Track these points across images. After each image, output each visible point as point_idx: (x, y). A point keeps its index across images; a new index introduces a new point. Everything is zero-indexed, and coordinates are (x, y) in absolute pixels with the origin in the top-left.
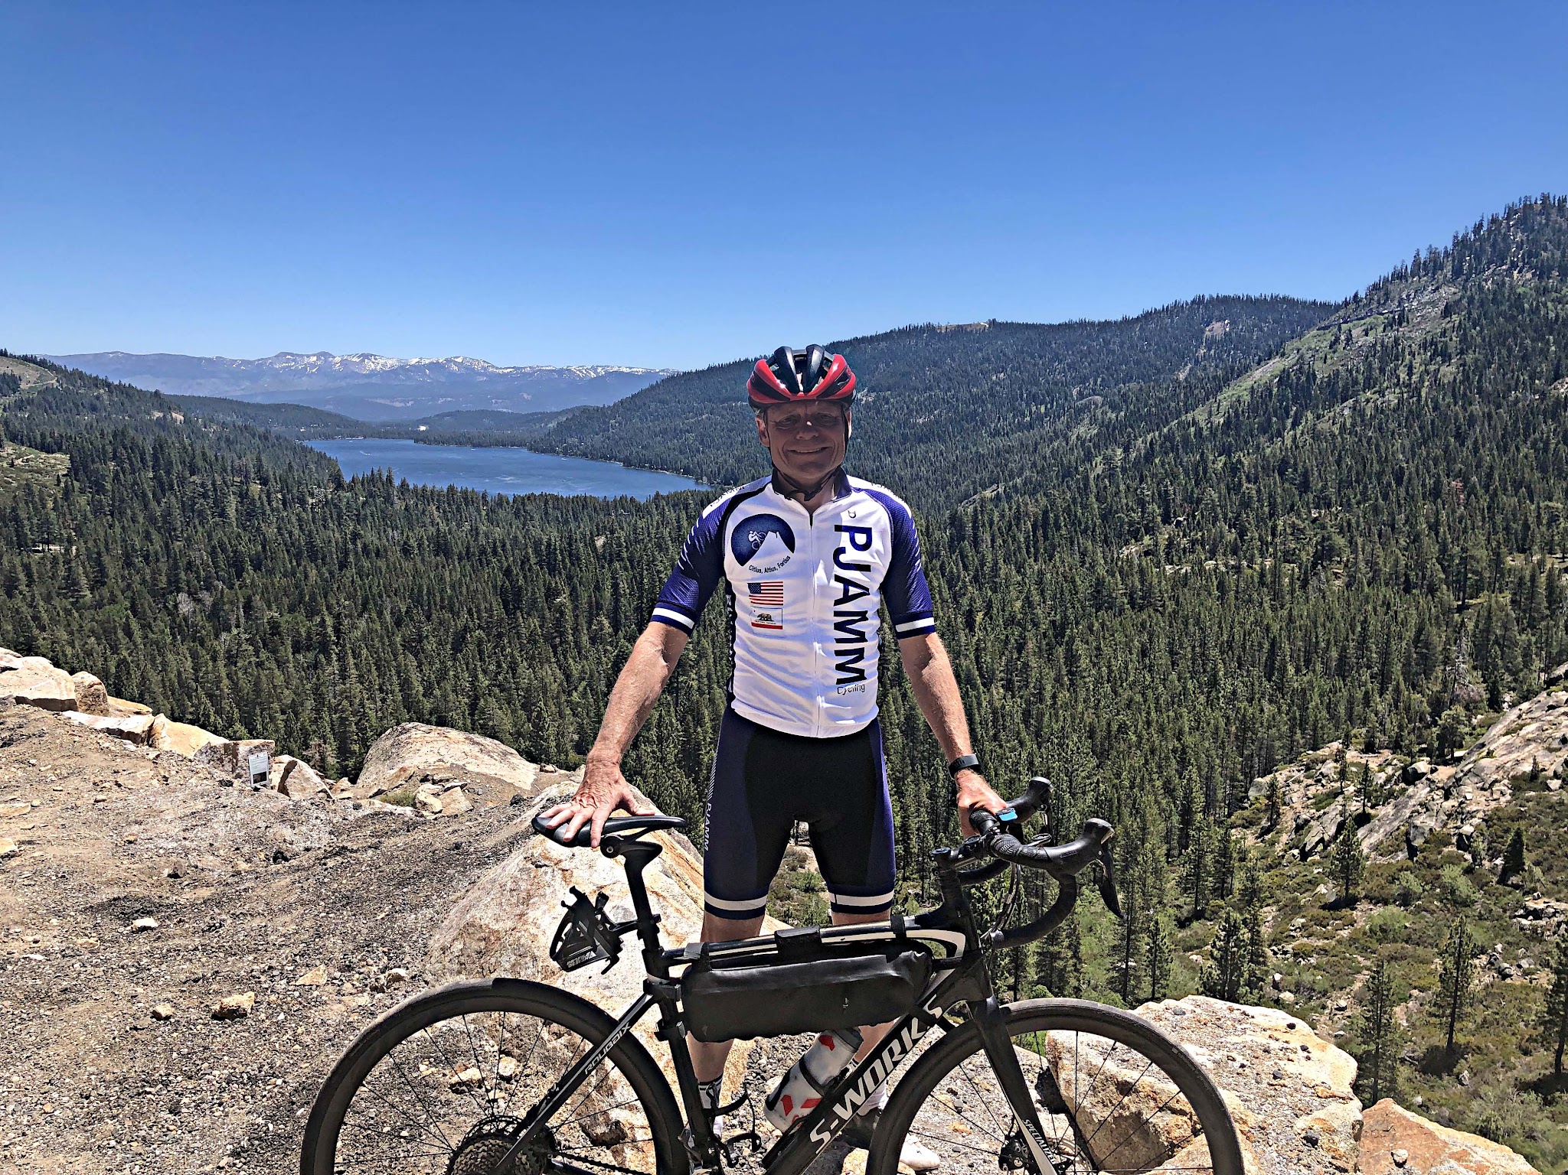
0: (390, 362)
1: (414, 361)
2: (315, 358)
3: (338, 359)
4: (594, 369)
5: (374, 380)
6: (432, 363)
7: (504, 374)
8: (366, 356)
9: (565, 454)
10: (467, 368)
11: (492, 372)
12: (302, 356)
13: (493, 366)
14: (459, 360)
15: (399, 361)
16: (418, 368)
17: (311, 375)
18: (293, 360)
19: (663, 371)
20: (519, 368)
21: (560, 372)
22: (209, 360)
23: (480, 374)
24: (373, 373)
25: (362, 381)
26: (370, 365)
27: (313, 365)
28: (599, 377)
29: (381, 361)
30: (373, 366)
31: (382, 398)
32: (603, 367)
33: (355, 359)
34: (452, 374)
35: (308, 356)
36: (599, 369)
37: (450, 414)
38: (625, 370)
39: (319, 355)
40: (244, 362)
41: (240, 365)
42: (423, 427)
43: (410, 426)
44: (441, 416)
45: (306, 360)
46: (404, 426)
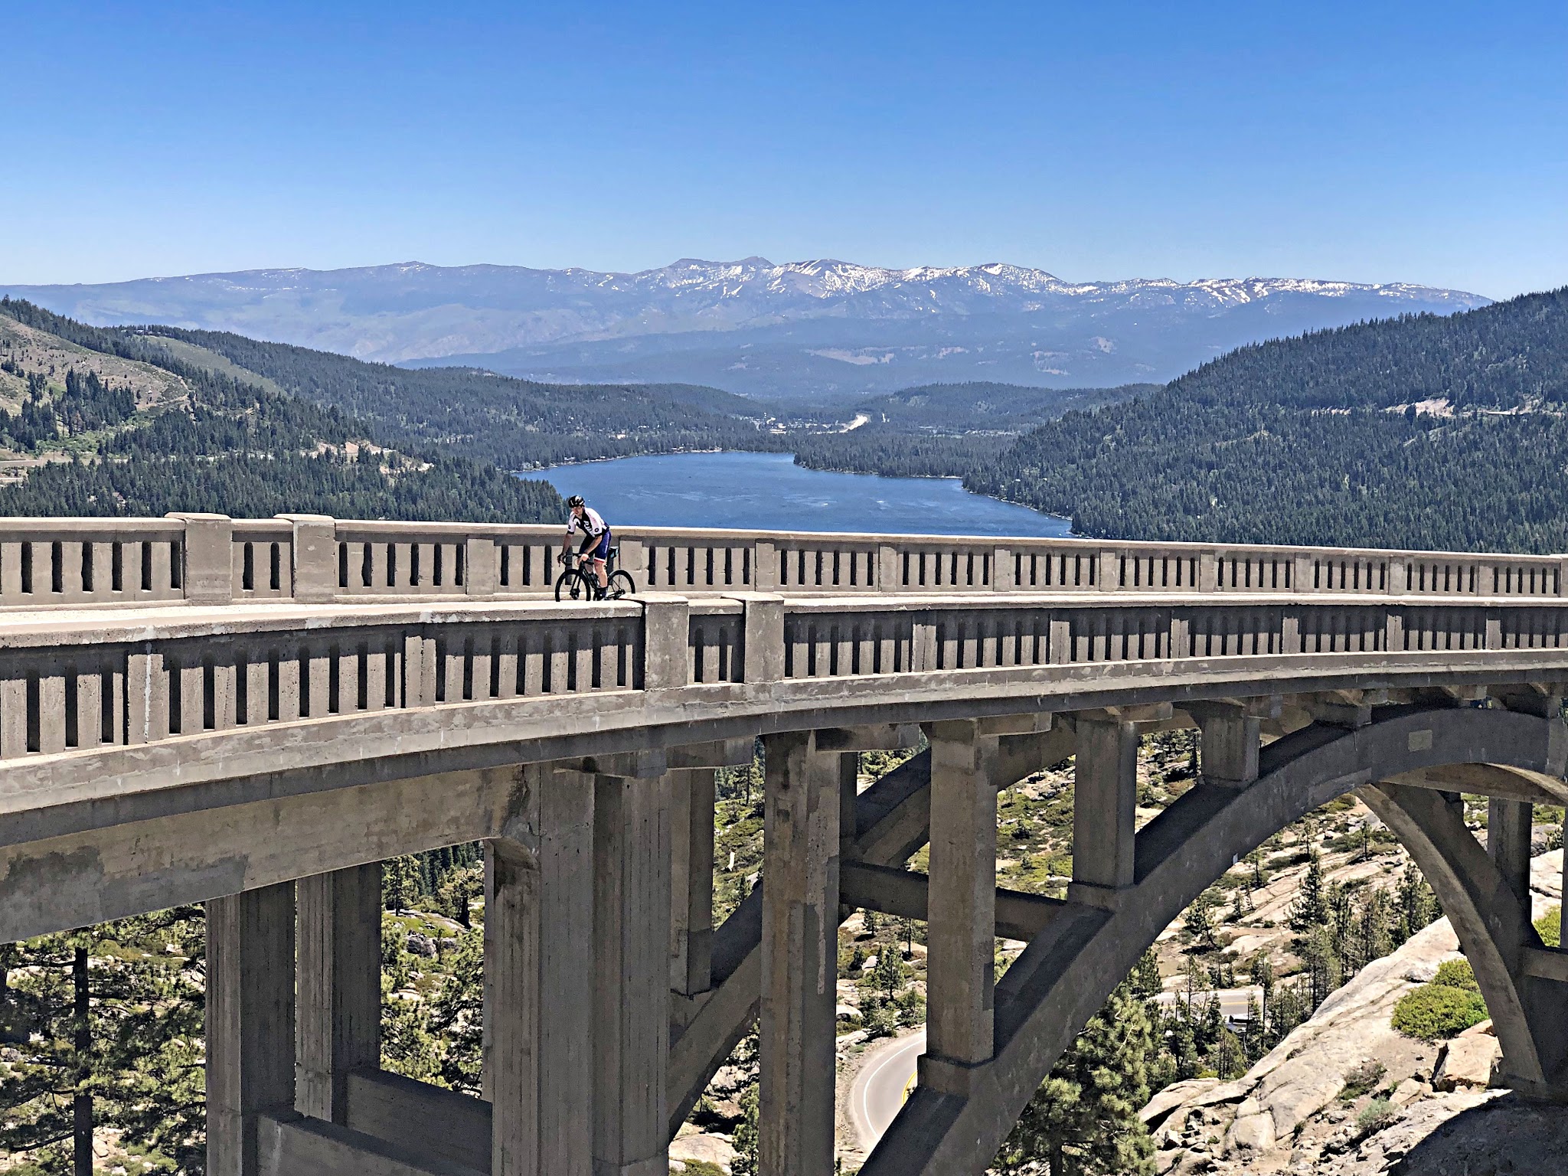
0: (869, 276)
1: (913, 273)
2: (739, 269)
3: (778, 271)
4: (1249, 285)
5: (834, 312)
6: (943, 278)
7: (1078, 297)
8: (828, 265)
9: (1010, 497)
10: (1008, 287)
11: (1055, 293)
12: (717, 265)
13: (1058, 282)
14: (995, 271)
15: (888, 273)
16: (918, 287)
17: (726, 302)
18: (703, 274)
19: (1388, 287)
20: (1105, 285)
21: (1182, 292)
22: (559, 275)
23: (1032, 297)
24: (838, 297)
25: (812, 314)
26: (834, 281)
27: (733, 283)
28: (1257, 303)
29: (855, 274)
30: (838, 283)
31: (839, 347)
32: (1267, 282)
33: (808, 271)
34: (981, 297)
35: (728, 266)
36: (1258, 287)
37: (921, 392)
38: (1309, 286)
39: (745, 264)
40: (619, 278)
41: (610, 283)
42: (861, 420)
43: (830, 419)
44: (905, 395)
45: (723, 273)
46: (819, 417)
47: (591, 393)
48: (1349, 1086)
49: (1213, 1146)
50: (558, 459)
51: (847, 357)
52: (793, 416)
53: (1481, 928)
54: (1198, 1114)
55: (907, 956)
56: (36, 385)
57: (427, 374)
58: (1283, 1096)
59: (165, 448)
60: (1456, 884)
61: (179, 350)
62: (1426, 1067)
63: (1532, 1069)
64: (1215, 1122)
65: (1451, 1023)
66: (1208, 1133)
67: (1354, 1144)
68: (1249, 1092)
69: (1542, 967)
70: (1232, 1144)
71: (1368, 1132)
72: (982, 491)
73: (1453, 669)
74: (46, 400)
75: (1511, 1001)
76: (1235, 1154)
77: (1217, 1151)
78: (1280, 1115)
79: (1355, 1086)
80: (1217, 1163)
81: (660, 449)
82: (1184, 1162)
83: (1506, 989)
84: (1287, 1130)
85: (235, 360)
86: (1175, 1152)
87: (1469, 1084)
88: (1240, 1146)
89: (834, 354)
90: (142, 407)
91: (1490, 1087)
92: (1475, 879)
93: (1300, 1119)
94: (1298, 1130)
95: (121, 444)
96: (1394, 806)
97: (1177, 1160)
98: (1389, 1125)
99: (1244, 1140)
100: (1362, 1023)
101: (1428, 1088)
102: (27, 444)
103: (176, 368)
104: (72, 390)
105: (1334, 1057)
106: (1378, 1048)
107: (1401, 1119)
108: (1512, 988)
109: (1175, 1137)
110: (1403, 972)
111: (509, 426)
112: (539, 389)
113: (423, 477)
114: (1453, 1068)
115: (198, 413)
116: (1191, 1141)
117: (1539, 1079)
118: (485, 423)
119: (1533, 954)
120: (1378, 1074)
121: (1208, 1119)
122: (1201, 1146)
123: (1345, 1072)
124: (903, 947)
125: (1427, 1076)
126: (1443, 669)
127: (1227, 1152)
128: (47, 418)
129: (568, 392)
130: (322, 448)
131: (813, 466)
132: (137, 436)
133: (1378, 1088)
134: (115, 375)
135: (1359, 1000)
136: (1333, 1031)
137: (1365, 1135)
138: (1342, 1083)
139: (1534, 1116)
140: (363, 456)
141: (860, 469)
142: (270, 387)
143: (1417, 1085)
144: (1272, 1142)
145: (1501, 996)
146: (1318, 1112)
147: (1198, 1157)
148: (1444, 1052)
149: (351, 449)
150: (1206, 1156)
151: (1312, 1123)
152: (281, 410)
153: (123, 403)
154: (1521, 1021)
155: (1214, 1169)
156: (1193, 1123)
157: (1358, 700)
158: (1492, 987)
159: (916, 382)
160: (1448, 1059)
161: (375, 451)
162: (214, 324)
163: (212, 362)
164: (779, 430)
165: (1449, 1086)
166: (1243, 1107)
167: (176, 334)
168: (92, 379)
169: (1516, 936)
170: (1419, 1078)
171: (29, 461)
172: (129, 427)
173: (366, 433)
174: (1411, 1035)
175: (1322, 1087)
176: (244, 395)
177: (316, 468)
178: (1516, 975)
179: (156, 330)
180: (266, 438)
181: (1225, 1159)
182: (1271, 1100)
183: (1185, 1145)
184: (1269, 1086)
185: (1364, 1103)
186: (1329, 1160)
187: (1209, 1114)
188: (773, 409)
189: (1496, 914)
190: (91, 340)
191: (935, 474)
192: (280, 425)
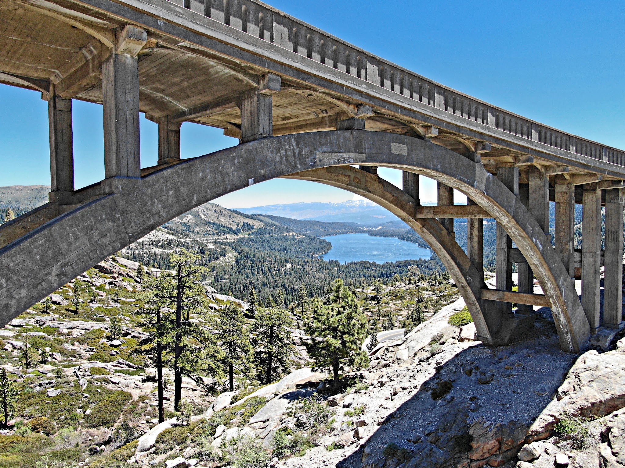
17: (356, 208)
27: (357, 204)
37: (390, 222)
39: (359, 201)
40: (337, 204)
42: (380, 227)
43: (375, 227)
44: (388, 223)
45: (355, 203)
46: (372, 227)
47: (332, 224)
48: (432, 340)
49: (390, 359)
50: (327, 235)
51: (378, 217)
52: (368, 227)
53: (464, 280)
54: (387, 349)
55: (379, 320)
56: (238, 224)
57: (303, 221)
58: (412, 344)
59: (259, 234)
60: (453, 263)
61: (262, 218)
62: (456, 335)
63: (486, 334)
64: (392, 352)
65: (465, 322)
66: (389, 354)
67: (428, 359)
68: (403, 343)
69: (487, 296)
70: (395, 358)
71: (433, 355)
72: (402, 239)
73: (415, 109)
74: (240, 227)
75: (477, 309)
76: (396, 361)
77: (391, 360)
78: (411, 349)
79: (434, 340)
80: (390, 364)
81: (345, 233)
82: (381, 364)
83: (475, 304)
84: (412, 354)
85: (271, 219)
86: (379, 360)
87: (469, 340)
88: (398, 359)
89: (375, 216)
90: (255, 227)
91: (474, 340)
92: (461, 262)
93: (416, 351)
94: (415, 354)
95: (252, 234)
96: (425, 230)
97: (379, 363)
98: (439, 353)
99: (399, 357)
100: (439, 322)
101: (456, 341)
102: (236, 234)
103: (261, 221)
104: (244, 225)
105: (429, 332)
106: (442, 330)
107: (443, 351)
108: (477, 304)
109: (380, 356)
110: (453, 308)
111: (318, 230)
112: (323, 223)
113: (303, 238)
114: (464, 335)
115: (265, 228)
116: (383, 357)
117: (489, 336)
118: (314, 229)
119: (484, 291)
120: (442, 336)
121: (390, 350)
122: (386, 359)
123: (432, 336)
124: (378, 318)
125: (456, 337)
126: (408, 107)
127: (394, 361)
128: (240, 230)
129: (328, 223)
130: (285, 234)
131: (371, 235)
132: (254, 233)
133: (441, 341)
134: (251, 222)
135: (441, 316)
136: (430, 324)
137: (432, 356)
138: (430, 340)
139: (487, 350)
140: (293, 235)
141: (380, 236)
142: (277, 224)
143: (453, 340)
144: (407, 358)
145: (474, 307)
146: (422, 348)
147: (385, 362)
148: (461, 330)
149: (290, 234)
150: (388, 362)
151: (420, 352)
152: (279, 228)
153: (252, 227)
154: (481, 316)
155: (390, 366)
156: (386, 352)
157: (354, 113)
158: (470, 304)
159: (390, 220)
160: (462, 331)
161: (295, 234)
162: (269, 213)
163: (268, 220)
164: (366, 229)
165: (462, 340)
166: (401, 347)
167: (262, 215)
168: (247, 223)
169: (478, 285)
170: (454, 338)
171: (236, 237)
172: (253, 231)
173: (293, 231)
174: (453, 325)
175: (424, 341)
176: (272, 225)
177: (284, 237)
178: (479, 299)
179: (258, 215)
180: (276, 232)
181: (393, 363)
182: (409, 345)
183: (382, 358)
184: (409, 341)
185: (436, 346)
186: (420, 364)
187: (391, 349)
188: (364, 226)
189: (469, 276)
190: (247, 216)
191: (393, 236)
192: (278, 230)
